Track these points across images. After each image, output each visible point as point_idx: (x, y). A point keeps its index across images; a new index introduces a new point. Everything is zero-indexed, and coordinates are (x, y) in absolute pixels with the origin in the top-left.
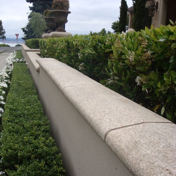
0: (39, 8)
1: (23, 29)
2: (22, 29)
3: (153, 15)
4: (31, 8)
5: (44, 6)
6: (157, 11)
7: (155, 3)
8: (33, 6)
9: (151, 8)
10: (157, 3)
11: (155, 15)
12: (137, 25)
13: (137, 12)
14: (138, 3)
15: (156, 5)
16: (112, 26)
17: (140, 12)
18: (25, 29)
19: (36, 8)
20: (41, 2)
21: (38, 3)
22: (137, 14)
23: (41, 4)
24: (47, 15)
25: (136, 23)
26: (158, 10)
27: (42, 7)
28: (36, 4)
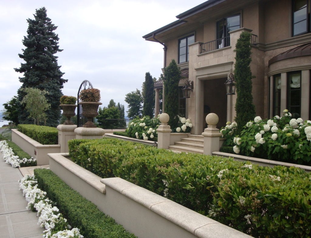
0: (33, 80)
1: (6, 106)
2: (4, 105)
3: (189, 96)
4: (21, 80)
5: (40, 78)
6: (192, 91)
7: (190, 82)
8: (24, 77)
9: (186, 89)
10: (192, 83)
11: (190, 97)
12: (170, 108)
13: (169, 93)
14: (170, 82)
15: (191, 84)
16: (126, 98)
17: (173, 93)
18: (9, 105)
19: (29, 79)
20: (36, 73)
21: (32, 73)
22: (170, 95)
23: (36, 74)
24: (66, 102)
25: (169, 106)
26: (194, 90)
27: (37, 79)
28: (30, 75)
